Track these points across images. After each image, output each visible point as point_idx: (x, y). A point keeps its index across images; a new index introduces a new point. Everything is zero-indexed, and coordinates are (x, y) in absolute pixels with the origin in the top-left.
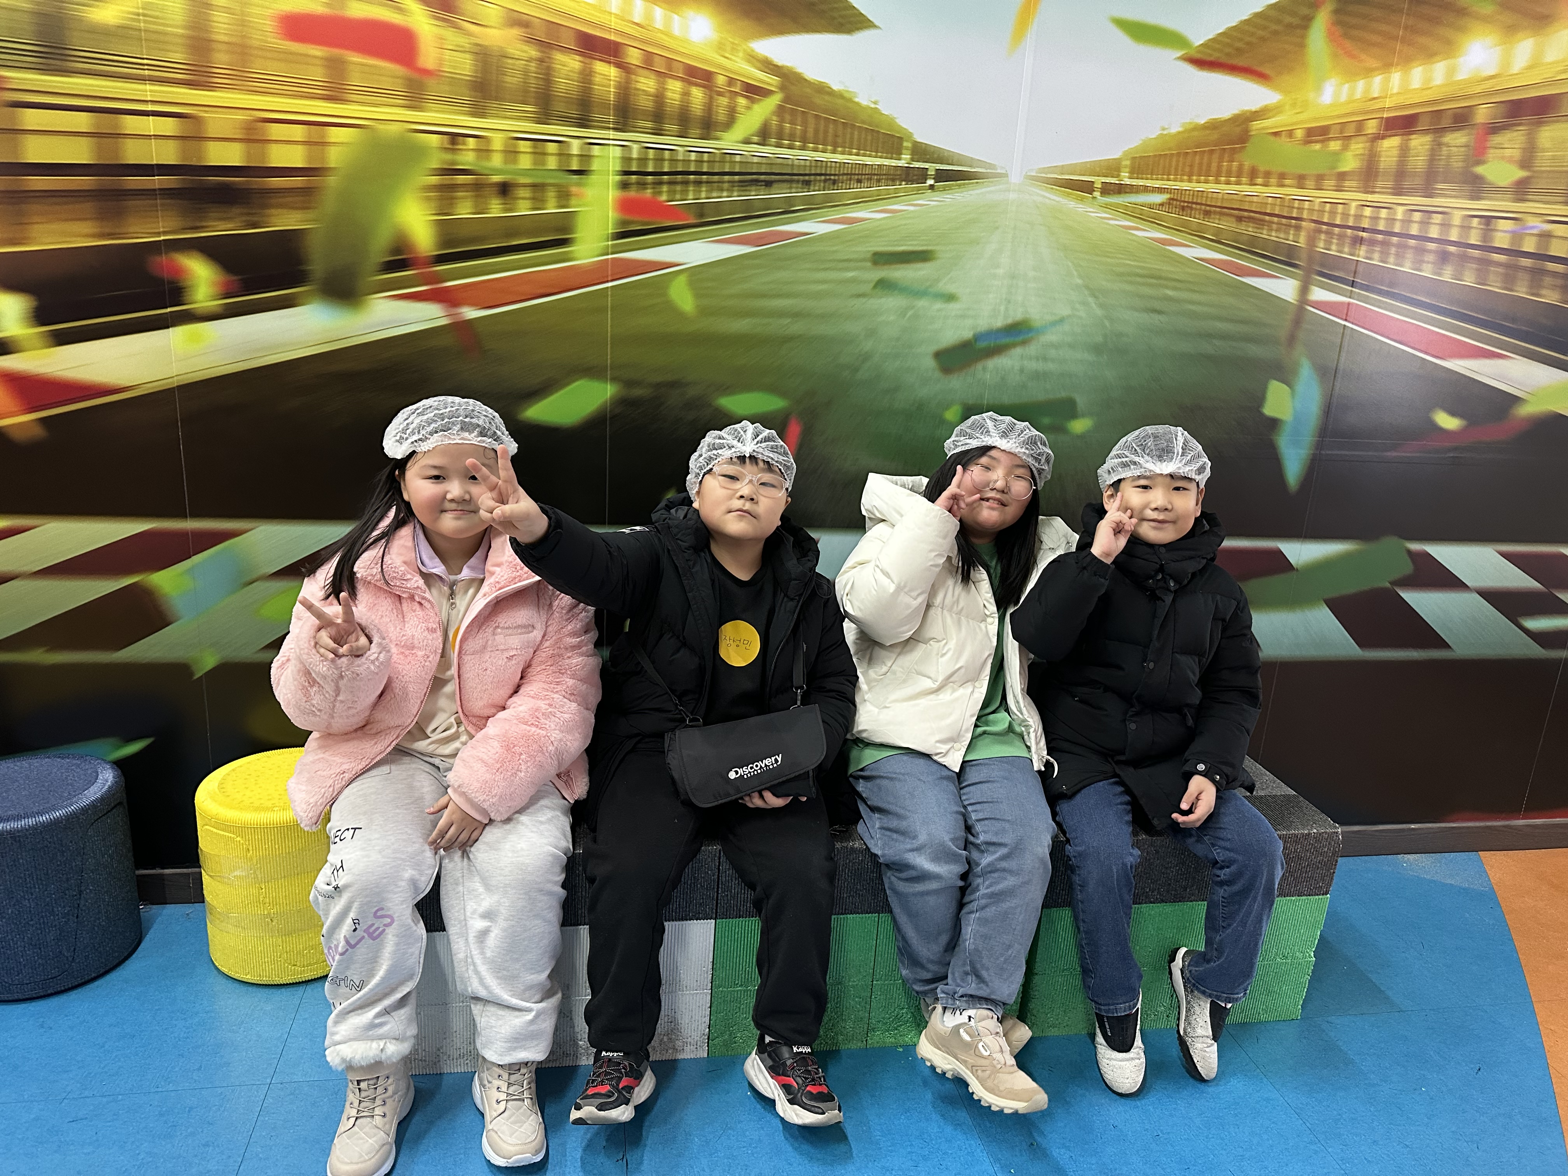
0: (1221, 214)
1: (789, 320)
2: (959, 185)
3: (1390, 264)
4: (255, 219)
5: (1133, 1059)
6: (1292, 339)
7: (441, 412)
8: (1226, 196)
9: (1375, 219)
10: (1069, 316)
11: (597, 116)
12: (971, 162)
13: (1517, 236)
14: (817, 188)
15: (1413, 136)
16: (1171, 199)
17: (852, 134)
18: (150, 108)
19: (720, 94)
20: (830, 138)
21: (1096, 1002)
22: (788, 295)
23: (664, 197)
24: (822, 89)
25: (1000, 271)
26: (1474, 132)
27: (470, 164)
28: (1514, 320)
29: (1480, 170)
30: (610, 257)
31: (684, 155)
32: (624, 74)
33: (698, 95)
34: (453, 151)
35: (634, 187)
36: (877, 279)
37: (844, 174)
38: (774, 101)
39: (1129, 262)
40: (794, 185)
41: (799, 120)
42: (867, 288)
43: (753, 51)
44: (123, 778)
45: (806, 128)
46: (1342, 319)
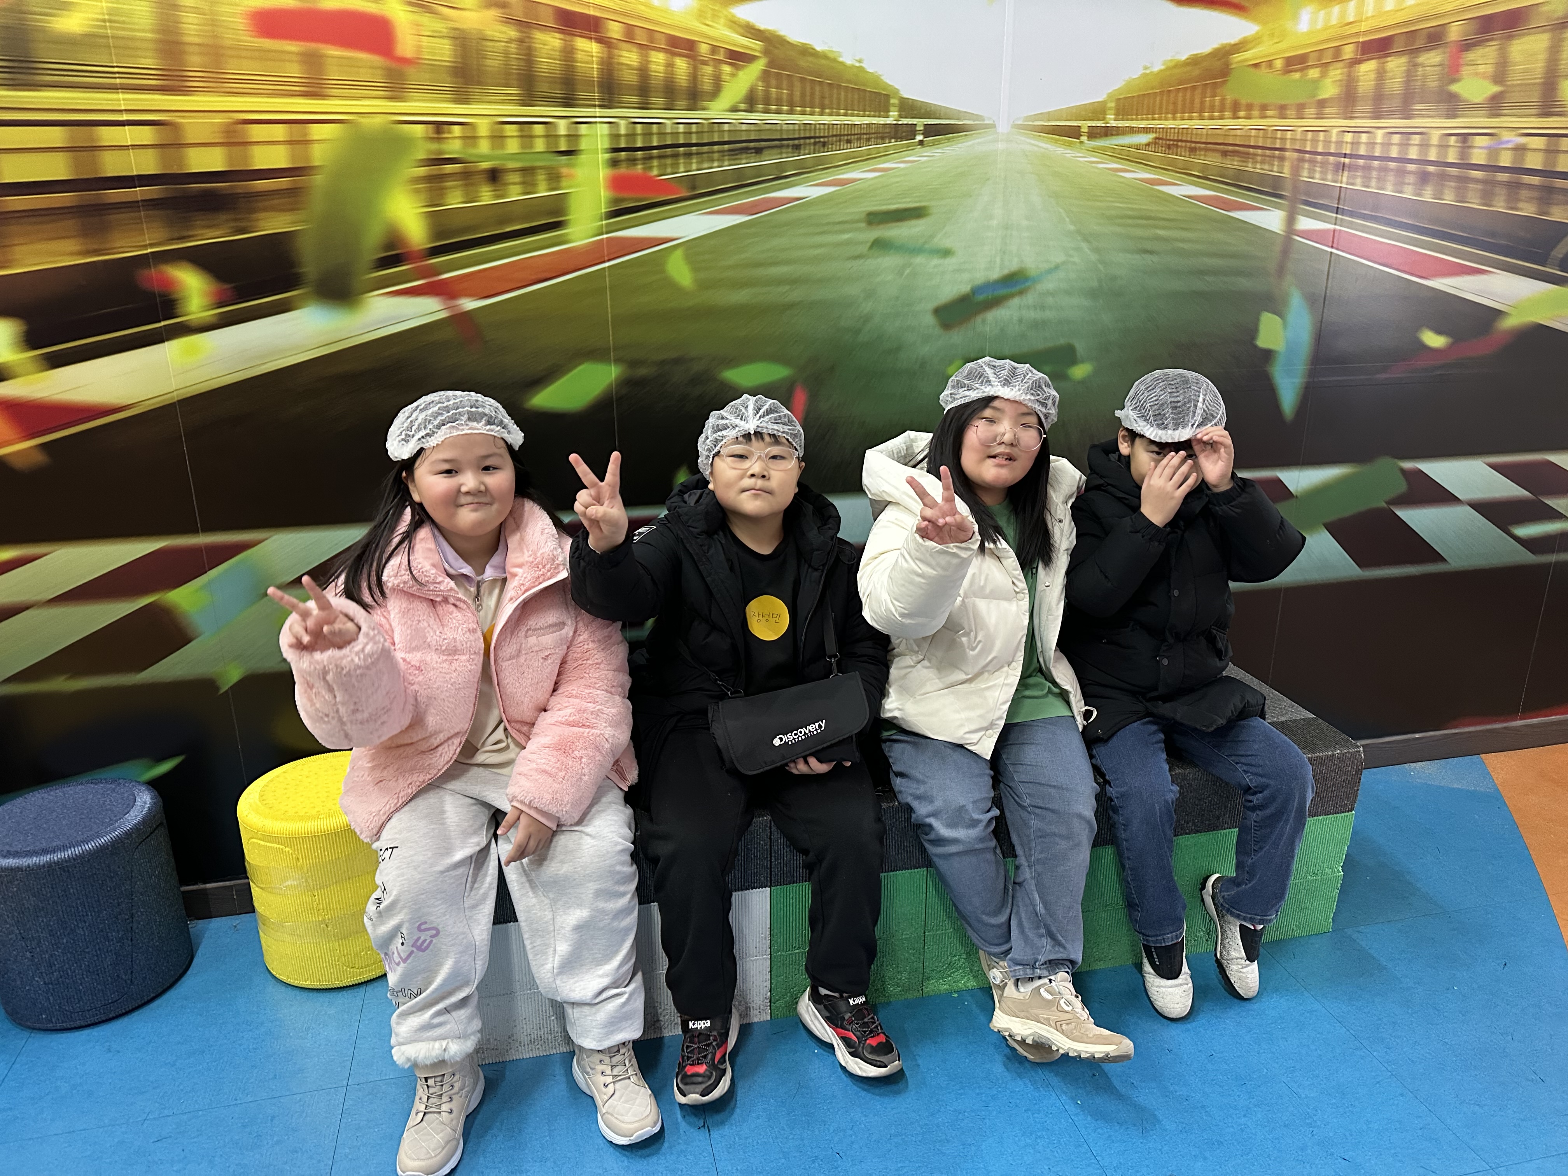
0: (1206, 150)
1: (787, 287)
2: (948, 139)
3: (1372, 188)
4: (243, 224)
5: (1181, 985)
6: (1281, 271)
7: (445, 405)
8: (1210, 132)
9: (1355, 144)
10: (1064, 263)
11: (581, 94)
12: (959, 115)
13: (1493, 152)
14: (807, 151)
15: (1389, 59)
16: (1156, 138)
17: (839, 94)
18: (125, 117)
19: (705, 63)
20: (817, 101)
21: (1143, 934)
22: (787, 262)
23: (655, 172)
24: (806, 51)
25: (994, 223)
26: (1448, 50)
27: (457, 153)
28: (1493, 235)
29: (1455, 88)
30: (605, 236)
31: (672, 128)
32: (606, 49)
33: (682, 65)
34: (439, 140)
35: (624, 165)
36: (872, 239)
37: (833, 136)
38: (760, 65)
39: (1118, 205)
40: (784, 150)
41: (785, 83)
42: (863, 249)
43: (734, 16)
44: (160, 799)
45: (792, 91)
46: (1328, 246)
